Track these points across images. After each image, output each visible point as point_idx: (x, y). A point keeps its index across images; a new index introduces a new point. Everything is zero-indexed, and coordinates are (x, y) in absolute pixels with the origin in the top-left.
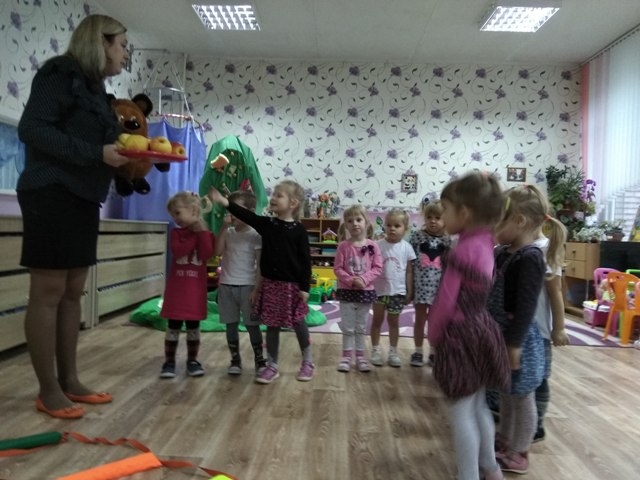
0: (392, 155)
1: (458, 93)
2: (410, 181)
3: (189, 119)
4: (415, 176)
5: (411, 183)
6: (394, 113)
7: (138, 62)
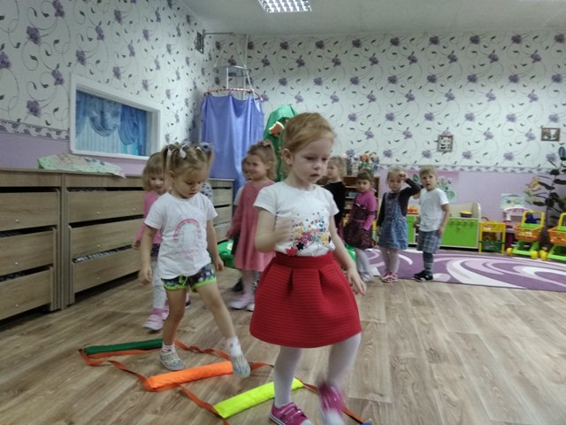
0: (429, 117)
1: (494, 59)
2: (446, 141)
3: (250, 92)
4: (451, 137)
5: (447, 144)
6: (432, 79)
7: (209, 44)
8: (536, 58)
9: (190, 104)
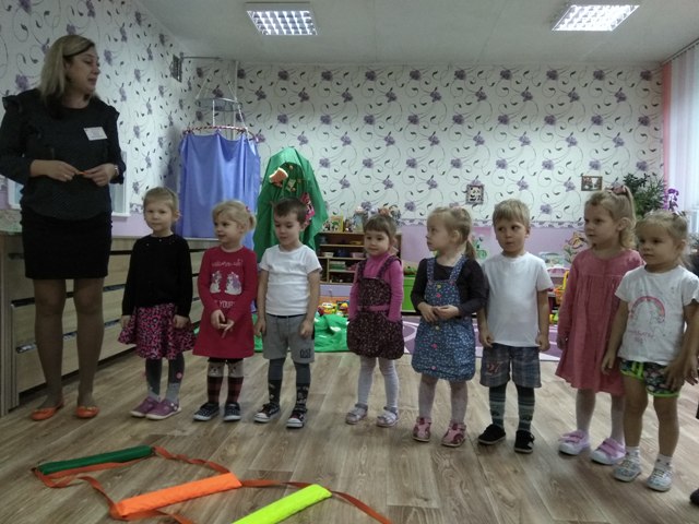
0: (456, 164)
1: (527, 97)
2: (476, 192)
3: (243, 131)
4: (481, 187)
5: (476, 195)
6: (458, 120)
7: (188, 71)
8: (574, 97)
9: (165, 144)
